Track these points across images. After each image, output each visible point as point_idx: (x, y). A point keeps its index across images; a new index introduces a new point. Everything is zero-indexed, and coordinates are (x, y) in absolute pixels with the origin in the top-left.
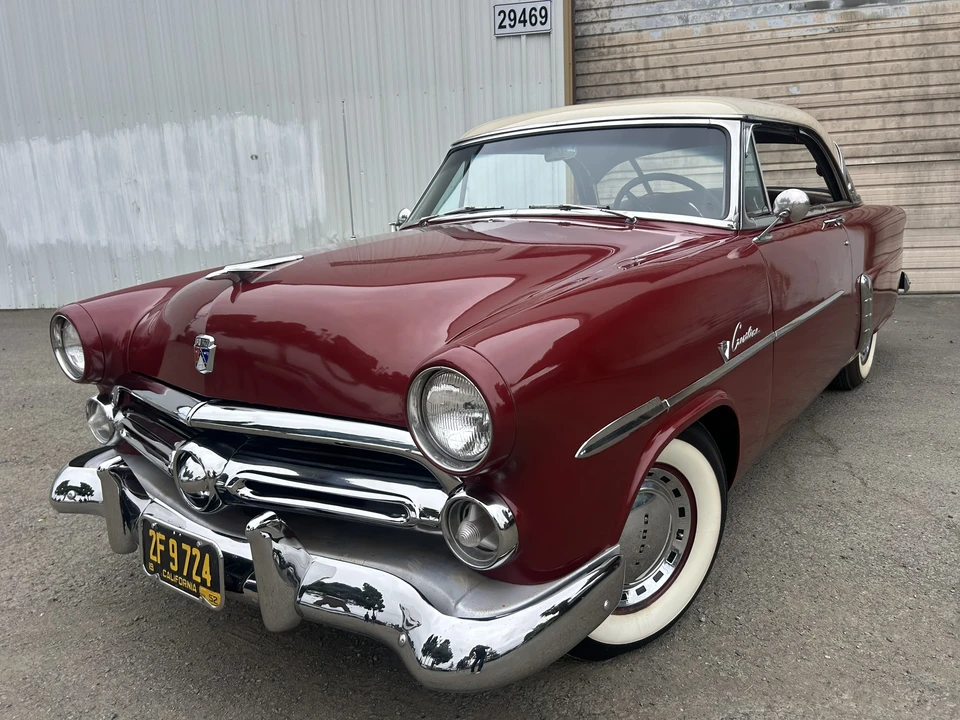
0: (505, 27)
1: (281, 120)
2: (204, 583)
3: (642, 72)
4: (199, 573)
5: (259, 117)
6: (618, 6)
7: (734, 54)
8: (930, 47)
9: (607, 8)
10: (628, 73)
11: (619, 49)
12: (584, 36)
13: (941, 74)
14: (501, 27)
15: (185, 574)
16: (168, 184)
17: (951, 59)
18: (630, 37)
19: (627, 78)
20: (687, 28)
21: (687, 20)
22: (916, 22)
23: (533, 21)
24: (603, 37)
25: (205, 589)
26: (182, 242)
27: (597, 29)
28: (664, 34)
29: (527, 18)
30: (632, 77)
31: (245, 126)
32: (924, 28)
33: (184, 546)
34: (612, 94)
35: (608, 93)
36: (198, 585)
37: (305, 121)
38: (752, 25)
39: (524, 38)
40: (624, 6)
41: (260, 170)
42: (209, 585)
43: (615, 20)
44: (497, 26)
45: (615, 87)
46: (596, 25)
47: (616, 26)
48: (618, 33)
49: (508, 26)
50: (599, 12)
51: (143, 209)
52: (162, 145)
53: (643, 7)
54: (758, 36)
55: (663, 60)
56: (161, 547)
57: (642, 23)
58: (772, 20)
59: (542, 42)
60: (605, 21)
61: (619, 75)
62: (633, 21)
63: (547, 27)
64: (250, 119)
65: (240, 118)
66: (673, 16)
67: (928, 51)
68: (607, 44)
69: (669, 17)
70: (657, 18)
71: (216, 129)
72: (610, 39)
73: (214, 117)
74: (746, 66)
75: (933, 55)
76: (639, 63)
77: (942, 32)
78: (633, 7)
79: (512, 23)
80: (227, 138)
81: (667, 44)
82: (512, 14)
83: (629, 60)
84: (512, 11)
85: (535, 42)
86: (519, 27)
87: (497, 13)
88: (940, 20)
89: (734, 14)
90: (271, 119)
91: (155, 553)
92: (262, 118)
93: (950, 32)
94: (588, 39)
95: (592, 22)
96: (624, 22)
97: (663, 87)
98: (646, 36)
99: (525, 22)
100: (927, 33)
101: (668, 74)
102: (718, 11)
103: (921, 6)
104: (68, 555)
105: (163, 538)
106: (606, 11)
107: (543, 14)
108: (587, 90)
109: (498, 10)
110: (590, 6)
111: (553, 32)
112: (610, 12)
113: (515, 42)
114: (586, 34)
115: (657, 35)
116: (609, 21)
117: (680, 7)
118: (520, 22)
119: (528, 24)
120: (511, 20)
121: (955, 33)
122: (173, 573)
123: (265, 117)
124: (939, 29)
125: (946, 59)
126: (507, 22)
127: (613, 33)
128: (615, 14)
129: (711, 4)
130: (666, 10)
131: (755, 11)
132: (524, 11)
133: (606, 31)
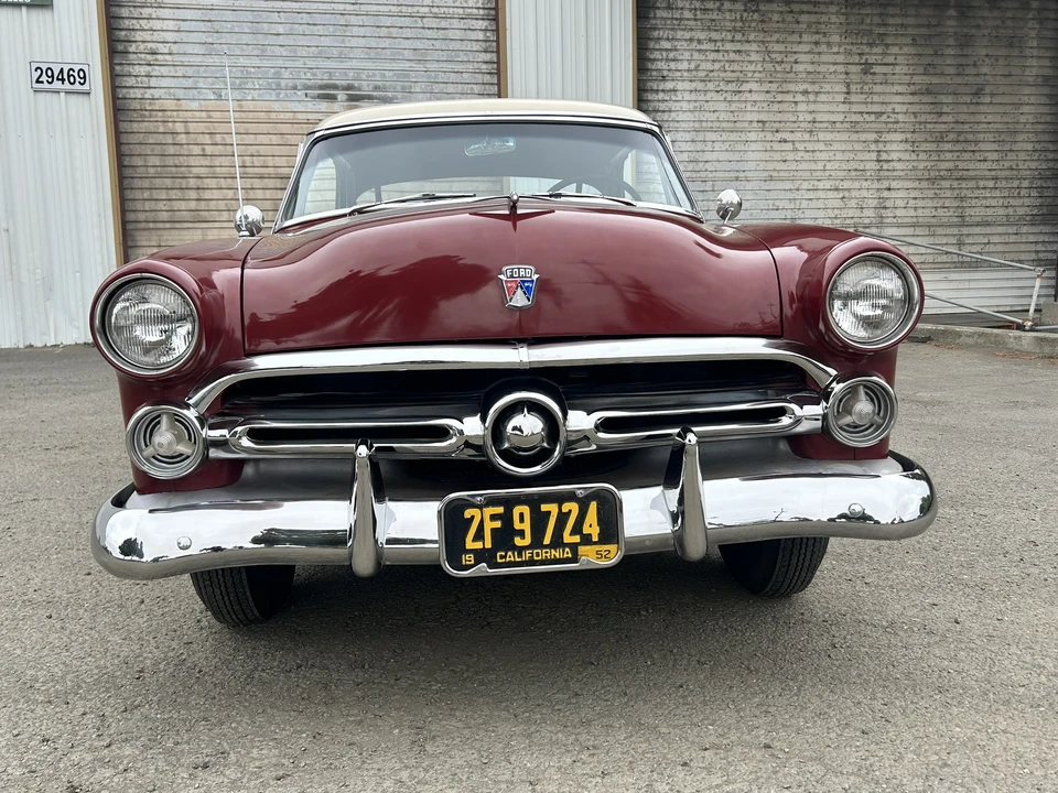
0: (42, 82)
3: (183, 136)
6: (156, 76)
7: (264, 128)
9: (146, 76)
10: (170, 136)
11: (160, 114)
12: (125, 99)
14: (38, 81)
18: (170, 105)
19: (169, 139)
20: (221, 102)
21: (221, 96)
23: (72, 79)
24: (144, 101)
27: (138, 93)
28: (201, 105)
29: (66, 77)
30: (174, 139)
34: (156, 152)
35: (153, 150)
38: (277, 106)
39: (62, 94)
40: (162, 76)
43: (155, 88)
44: (34, 80)
45: (158, 147)
46: (136, 90)
47: (157, 93)
48: (157, 99)
49: (45, 82)
50: (139, 79)
53: (180, 79)
54: (282, 116)
55: (201, 127)
57: (180, 93)
58: (293, 104)
59: (85, 98)
60: (145, 88)
61: (161, 136)
62: (172, 91)
63: (86, 87)
66: (208, 91)
68: (148, 108)
69: (204, 91)
70: (193, 91)
72: (150, 104)
74: (275, 139)
76: (179, 127)
78: (171, 79)
79: (50, 80)
81: (204, 114)
82: (49, 72)
83: (170, 124)
84: (49, 68)
85: (73, 98)
86: (57, 85)
87: (33, 70)
89: (260, 95)
94: (129, 101)
95: (132, 87)
96: (163, 91)
97: (203, 150)
98: (185, 105)
99: (63, 80)
101: (207, 139)
102: (247, 91)
106: (146, 79)
107: (82, 75)
108: (131, 147)
109: (34, 66)
110: (130, 72)
111: (93, 92)
112: (149, 80)
113: (56, 95)
114: (127, 97)
115: (195, 105)
116: (149, 88)
117: (213, 84)
118: (58, 79)
119: (66, 82)
120: (49, 77)
126: (44, 78)
127: (153, 99)
128: (153, 82)
129: (240, 85)
130: (200, 85)
131: (278, 95)
132: (62, 71)
133: (146, 96)
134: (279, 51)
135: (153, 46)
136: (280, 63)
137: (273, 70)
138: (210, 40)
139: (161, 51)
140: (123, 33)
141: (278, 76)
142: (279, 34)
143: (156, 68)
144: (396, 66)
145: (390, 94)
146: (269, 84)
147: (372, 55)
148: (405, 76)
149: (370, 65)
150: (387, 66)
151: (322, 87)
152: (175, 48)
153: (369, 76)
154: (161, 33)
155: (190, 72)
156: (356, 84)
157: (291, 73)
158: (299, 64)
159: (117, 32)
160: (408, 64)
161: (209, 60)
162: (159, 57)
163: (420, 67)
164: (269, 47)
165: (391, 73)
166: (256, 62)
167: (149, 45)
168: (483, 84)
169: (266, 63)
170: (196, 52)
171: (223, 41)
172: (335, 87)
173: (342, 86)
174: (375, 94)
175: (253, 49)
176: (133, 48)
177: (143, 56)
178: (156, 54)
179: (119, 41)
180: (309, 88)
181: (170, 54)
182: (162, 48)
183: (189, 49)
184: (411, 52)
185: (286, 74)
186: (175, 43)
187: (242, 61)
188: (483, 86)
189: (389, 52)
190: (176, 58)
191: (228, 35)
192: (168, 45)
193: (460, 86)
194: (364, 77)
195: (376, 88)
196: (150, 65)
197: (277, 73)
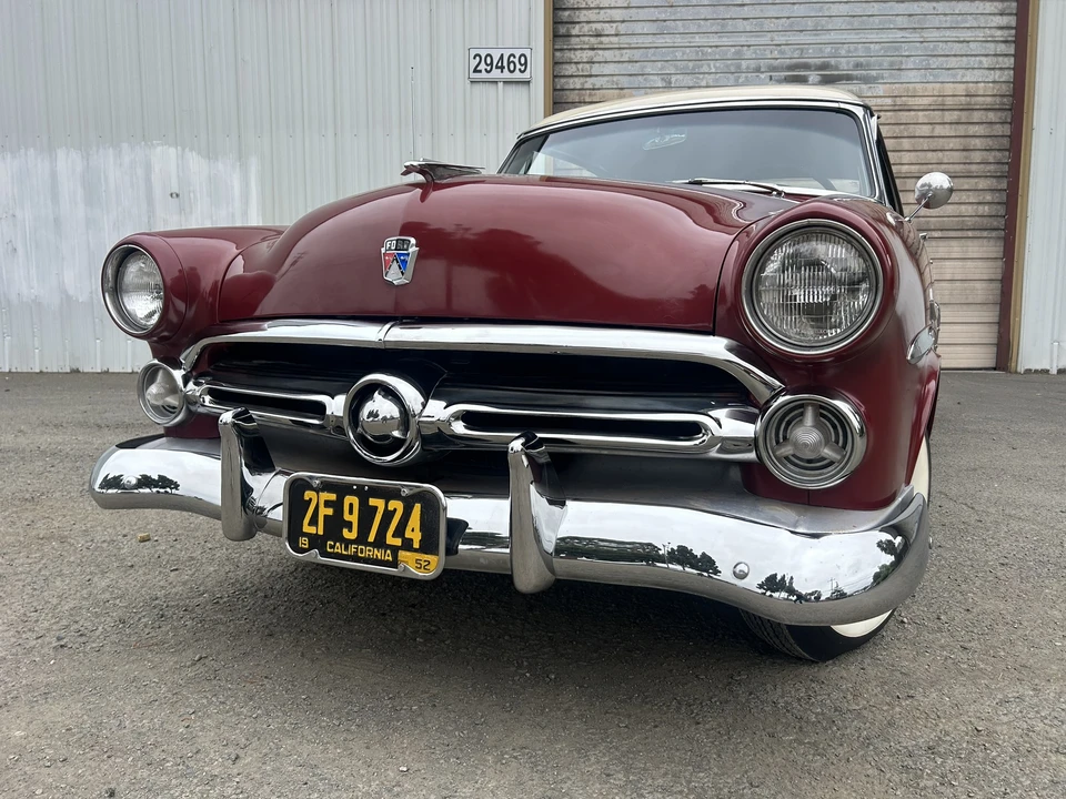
0: (480, 71)
1: (210, 154)
2: (408, 545)
4: (400, 532)
5: (183, 150)
6: (600, 62)
8: (902, 127)
9: (588, 62)
12: (563, 90)
13: (913, 154)
14: (475, 71)
15: (371, 538)
16: (57, 221)
17: (922, 140)
18: (612, 94)
21: (670, 83)
22: (889, 101)
23: (512, 68)
24: (584, 92)
25: (408, 554)
26: (71, 292)
27: (577, 83)
29: (505, 64)
31: (165, 158)
32: (897, 108)
33: (373, 502)
36: (395, 550)
37: (242, 158)
39: (500, 85)
40: (606, 62)
41: (181, 210)
42: (416, 545)
43: (597, 76)
44: (472, 70)
46: (576, 80)
47: (598, 82)
48: (599, 89)
49: (483, 71)
50: (580, 66)
51: (20, 251)
52: (54, 175)
53: (625, 65)
56: (325, 511)
57: (624, 82)
59: (522, 89)
60: (586, 76)
62: (615, 78)
63: (526, 75)
64: (172, 151)
65: (159, 149)
66: (656, 78)
67: (901, 131)
68: (588, 100)
69: (651, 77)
70: (640, 77)
71: (127, 159)
72: (590, 95)
73: (125, 146)
75: (906, 134)
77: (913, 113)
78: (616, 65)
79: (489, 68)
80: (140, 172)
82: (489, 59)
84: (489, 55)
85: (512, 89)
86: (496, 73)
87: (472, 57)
88: (911, 101)
89: (716, 80)
90: (199, 153)
91: (314, 522)
92: (187, 150)
93: (920, 113)
94: (568, 92)
95: (572, 76)
96: (606, 79)
98: (628, 95)
99: (502, 68)
100: (901, 113)
102: (701, 76)
103: (894, 86)
104: (55, 601)
105: (333, 497)
106: (588, 66)
107: (523, 61)
109: (473, 53)
110: (570, 58)
111: (533, 81)
112: (591, 67)
113: (491, 88)
114: (566, 87)
116: (591, 76)
117: (661, 69)
118: (497, 67)
119: (506, 70)
120: (487, 65)
121: (925, 115)
122: (347, 543)
123: (192, 150)
124: (910, 110)
125: (917, 139)
126: (483, 66)
127: (594, 89)
128: (596, 69)
129: (694, 68)
130: (648, 70)
131: (737, 79)
132: (502, 56)
133: (586, 86)
134: (741, 25)
135: (598, 26)
136: (743, 40)
137: (733, 50)
138: (663, 17)
139: (606, 33)
140: (567, 13)
141: (739, 57)
142: (744, 5)
143: (600, 52)
144: (885, 36)
145: (874, 73)
146: (727, 66)
147: (856, 25)
148: (897, 49)
149: (853, 37)
150: (873, 37)
151: (790, 68)
152: (622, 28)
153: (849, 51)
154: (608, 11)
155: (637, 54)
156: (833, 61)
157: (755, 53)
158: (765, 40)
159: (561, 13)
160: (900, 34)
161: (660, 41)
162: (603, 39)
163: (915, 36)
164: (730, 22)
165: (877, 47)
166: (714, 40)
167: (594, 26)
168: (995, 55)
169: (725, 41)
170: (645, 31)
171: (678, 16)
172: (806, 67)
173: (815, 65)
174: (855, 73)
175: (712, 25)
176: (575, 31)
177: (586, 39)
178: (600, 36)
179: (562, 23)
180: (774, 69)
181: (617, 35)
182: (608, 28)
183: (638, 28)
184: (906, 19)
185: (748, 53)
186: (623, 21)
187: (698, 40)
188: (995, 59)
189: (877, 19)
190: (624, 40)
191: (684, 9)
192: (614, 25)
193: (964, 59)
194: (843, 52)
195: (858, 66)
196: (593, 49)
197: (737, 53)
